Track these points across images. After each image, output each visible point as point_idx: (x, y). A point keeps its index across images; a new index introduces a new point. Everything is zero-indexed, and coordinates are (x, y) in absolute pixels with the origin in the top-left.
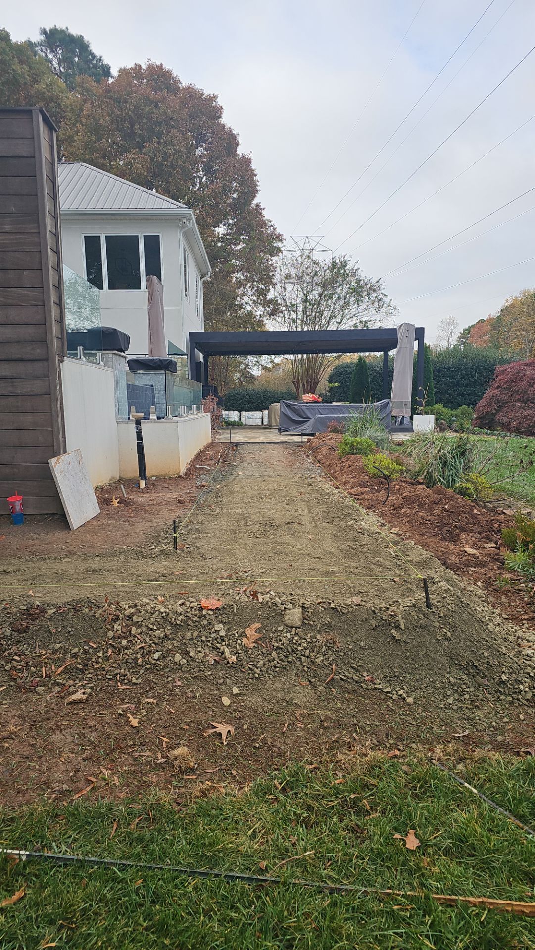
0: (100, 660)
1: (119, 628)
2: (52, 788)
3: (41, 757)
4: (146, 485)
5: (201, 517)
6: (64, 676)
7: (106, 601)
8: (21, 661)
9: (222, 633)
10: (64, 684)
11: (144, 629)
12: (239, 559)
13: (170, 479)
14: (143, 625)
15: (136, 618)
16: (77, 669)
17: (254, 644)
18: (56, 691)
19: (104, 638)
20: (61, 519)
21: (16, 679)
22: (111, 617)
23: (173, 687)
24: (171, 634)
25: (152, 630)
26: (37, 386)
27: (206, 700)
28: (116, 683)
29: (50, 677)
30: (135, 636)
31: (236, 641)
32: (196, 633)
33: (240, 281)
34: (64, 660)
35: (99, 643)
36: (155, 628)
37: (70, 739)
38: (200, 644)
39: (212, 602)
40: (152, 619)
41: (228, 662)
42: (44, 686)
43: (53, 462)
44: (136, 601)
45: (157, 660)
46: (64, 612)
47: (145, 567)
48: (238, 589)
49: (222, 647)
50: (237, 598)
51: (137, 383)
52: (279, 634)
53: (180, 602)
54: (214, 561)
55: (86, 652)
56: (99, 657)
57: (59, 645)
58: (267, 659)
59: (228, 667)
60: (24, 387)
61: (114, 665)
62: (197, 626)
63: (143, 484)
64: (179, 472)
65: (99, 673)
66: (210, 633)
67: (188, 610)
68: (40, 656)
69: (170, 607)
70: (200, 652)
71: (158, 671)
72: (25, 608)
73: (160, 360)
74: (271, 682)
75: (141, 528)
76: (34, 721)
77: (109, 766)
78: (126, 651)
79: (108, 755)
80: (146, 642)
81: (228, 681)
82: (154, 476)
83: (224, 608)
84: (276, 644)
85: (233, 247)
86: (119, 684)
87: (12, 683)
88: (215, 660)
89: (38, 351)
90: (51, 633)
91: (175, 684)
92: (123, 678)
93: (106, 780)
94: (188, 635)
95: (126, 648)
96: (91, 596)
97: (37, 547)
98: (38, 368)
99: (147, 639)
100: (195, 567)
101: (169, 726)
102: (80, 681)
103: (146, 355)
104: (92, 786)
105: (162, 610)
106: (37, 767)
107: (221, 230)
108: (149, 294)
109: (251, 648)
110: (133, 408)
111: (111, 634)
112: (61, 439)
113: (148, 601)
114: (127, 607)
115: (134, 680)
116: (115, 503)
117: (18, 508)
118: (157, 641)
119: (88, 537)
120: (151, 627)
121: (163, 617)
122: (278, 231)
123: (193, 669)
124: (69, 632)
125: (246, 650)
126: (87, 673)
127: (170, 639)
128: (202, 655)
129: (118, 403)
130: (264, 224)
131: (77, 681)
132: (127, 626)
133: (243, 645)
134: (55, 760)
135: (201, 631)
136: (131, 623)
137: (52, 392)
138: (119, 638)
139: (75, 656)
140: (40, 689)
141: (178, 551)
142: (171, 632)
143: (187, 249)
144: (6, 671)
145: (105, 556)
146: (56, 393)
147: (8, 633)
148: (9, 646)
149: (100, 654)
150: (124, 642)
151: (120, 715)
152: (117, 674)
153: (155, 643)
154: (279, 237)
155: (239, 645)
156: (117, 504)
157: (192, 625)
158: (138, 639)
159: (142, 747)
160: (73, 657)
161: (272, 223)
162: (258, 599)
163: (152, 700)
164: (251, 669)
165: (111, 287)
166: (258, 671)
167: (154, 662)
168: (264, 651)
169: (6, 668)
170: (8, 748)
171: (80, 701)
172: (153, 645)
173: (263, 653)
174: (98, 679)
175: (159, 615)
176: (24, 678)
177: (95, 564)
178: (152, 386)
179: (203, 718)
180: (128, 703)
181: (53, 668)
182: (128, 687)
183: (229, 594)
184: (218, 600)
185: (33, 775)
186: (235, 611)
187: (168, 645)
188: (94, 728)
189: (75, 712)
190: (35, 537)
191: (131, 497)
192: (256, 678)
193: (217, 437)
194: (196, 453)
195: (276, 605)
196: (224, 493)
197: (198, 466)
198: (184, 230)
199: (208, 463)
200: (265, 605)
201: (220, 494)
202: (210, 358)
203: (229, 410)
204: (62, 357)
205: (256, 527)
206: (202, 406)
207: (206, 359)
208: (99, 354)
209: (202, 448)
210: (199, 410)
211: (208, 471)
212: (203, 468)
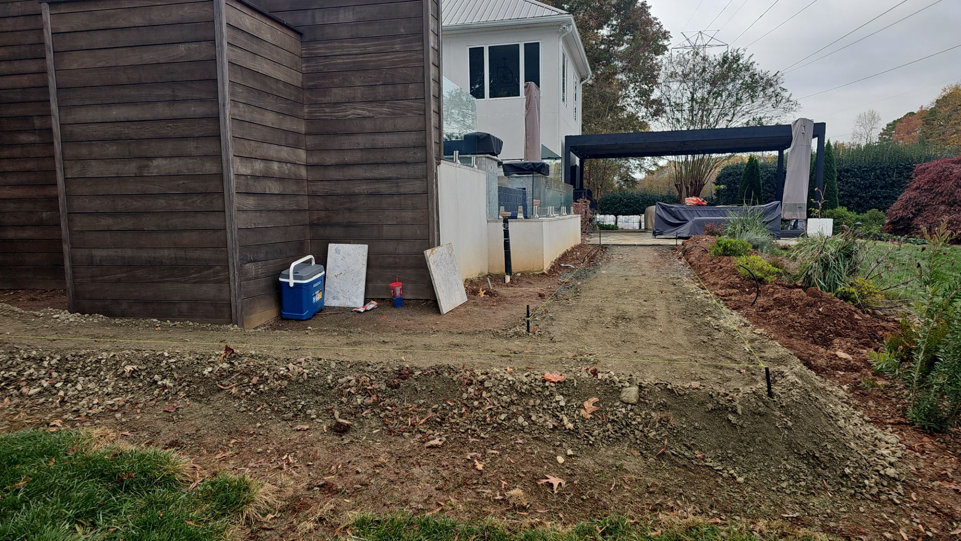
0: (455, 416)
1: (472, 390)
2: (410, 506)
3: (403, 483)
4: (511, 279)
5: (556, 307)
6: (425, 426)
7: (463, 368)
8: (392, 411)
9: (562, 403)
10: (425, 433)
11: (493, 394)
12: (586, 344)
13: (534, 275)
14: (493, 390)
15: (487, 384)
16: (437, 422)
17: (591, 416)
18: (419, 437)
19: (459, 399)
20: (433, 305)
21: (387, 425)
22: (466, 381)
23: (515, 443)
24: (516, 400)
25: (500, 395)
26: (417, 186)
27: (543, 457)
28: (467, 436)
29: (414, 426)
30: (485, 399)
31: (575, 412)
32: (538, 402)
33: (621, 83)
34: (426, 413)
35: (455, 402)
36: (503, 393)
37: (426, 473)
38: (541, 410)
39: (555, 376)
40: (500, 386)
41: (566, 429)
42: (409, 432)
43: (428, 252)
44: (488, 370)
45: (503, 421)
46: (428, 374)
47: (501, 345)
48: (580, 368)
49: (561, 416)
50: (579, 375)
51: (510, 186)
52: (615, 409)
53: (526, 374)
54: (562, 344)
55: (444, 408)
56: (454, 413)
57: (422, 401)
58: (602, 429)
59: (566, 433)
60: (406, 187)
61: (466, 422)
62: (539, 395)
63: (508, 279)
64: (543, 269)
65: (453, 426)
66: (551, 403)
67: (533, 381)
68: (407, 408)
69: (517, 377)
70: (541, 417)
71: (503, 430)
72: (398, 369)
73: (533, 164)
74: (604, 449)
75: (502, 315)
76: (400, 457)
77: (456, 496)
78: (477, 411)
79: (456, 488)
80: (494, 405)
81: (564, 444)
82: (519, 273)
83: (565, 382)
84: (612, 417)
85: (616, 48)
86: (470, 437)
87: (385, 428)
88: (553, 425)
89: (419, 155)
90: (417, 391)
91: (516, 442)
92: (473, 432)
93: (452, 506)
94: (531, 402)
95: (477, 409)
96: (451, 364)
97: (412, 326)
98: (419, 170)
99: (496, 403)
100: (544, 348)
101: (508, 473)
102: (438, 431)
103: (521, 160)
104: (441, 508)
105: (509, 379)
106: (400, 490)
107: (605, 32)
108: (527, 100)
109: (587, 419)
110: (502, 208)
111: (465, 396)
112: (436, 233)
113: (498, 370)
114: (479, 374)
115: (482, 435)
116: (482, 294)
117: (398, 293)
118: (504, 405)
119: (455, 321)
120: (500, 392)
121: (510, 384)
122: (665, 28)
123: (534, 431)
124: (431, 391)
125: (583, 420)
126: (444, 425)
127: (515, 404)
128: (541, 420)
129: (489, 202)
130: (650, 22)
131: (436, 431)
132: (479, 390)
133: (581, 415)
134: (413, 486)
135: (543, 400)
136: (482, 387)
137: (430, 191)
138: (472, 399)
139: (435, 411)
140: (406, 434)
141: (530, 334)
142: (516, 398)
143: (566, 53)
144: (380, 417)
145: (467, 334)
147: (384, 387)
148: (383, 398)
149: (456, 411)
150: (476, 403)
151: (469, 460)
152: (468, 429)
153: (502, 407)
154: (665, 35)
155: (577, 415)
156: (483, 295)
157: (536, 394)
158: (488, 401)
159: (484, 486)
160: (433, 411)
161: (658, 21)
162: (597, 377)
163: (495, 452)
164: (586, 437)
165: (492, 95)
166: (593, 439)
167: (500, 422)
168: (600, 422)
169: (381, 415)
170: (379, 474)
171: (436, 446)
172: (500, 407)
173: (599, 424)
174: (453, 431)
175: (507, 382)
176: (394, 425)
177: (457, 339)
178: (524, 189)
179: (539, 471)
180: (476, 452)
181: (417, 419)
182: (477, 440)
183: (571, 371)
184: (561, 375)
185: (396, 494)
186: (575, 385)
187: (514, 409)
188: (446, 468)
189: (432, 454)
190: (411, 318)
191: (496, 290)
192: (590, 444)
193: (587, 239)
194: (562, 252)
195: (614, 382)
196: (583, 288)
197: (563, 265)
198: (563, 35)
199: (573, 262)
200: (603, 382)
201: (579, 290)
202: (587, 162)
203: (605, 214)
204: (439, 160)
205: (609, 318)
206: (572, 208)
207: (581, 162)
208: (474, 158)
209: (569, 248)
210: (568, 212)
211: (572, 270)
212: (567, 267)
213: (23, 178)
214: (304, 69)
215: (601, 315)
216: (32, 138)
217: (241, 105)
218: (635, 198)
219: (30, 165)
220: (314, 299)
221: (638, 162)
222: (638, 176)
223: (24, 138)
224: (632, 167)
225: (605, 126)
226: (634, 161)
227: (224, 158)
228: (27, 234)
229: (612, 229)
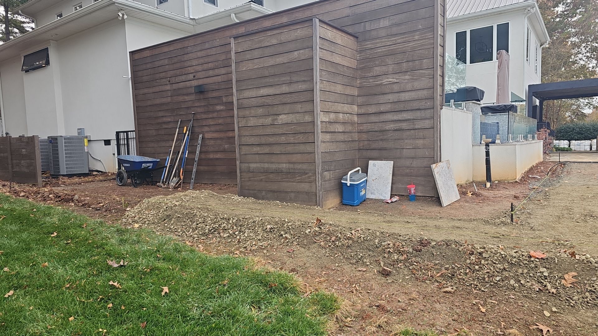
0: (462, 274)
1: (474, 258)
2: (436, 328)
3: (430, 312)
4: (490, 185)
5: (531, 206)
6: (441, 278)
7: (466, 243)
8: (417, 266)
9: (546, 274)
10: (441, 282)
11: (490, 262)
12: (561, 233)
13: (508, 183)
14: (489, 260)
15: (484, 255)
16: (448, 276)
17: (571, 285)
18: (437, 285)
19: (464, 263)
20: (437, 200)
21: (415, 274)
22: (469, 252)
23: (509, 298)
24: (508, 268)
25: (495, 263)
26: (427, 123)
27: (532, 310)
28: (471, 289)
29: (433, 277)
30: (484, 265)
31: (556, 281)
32: (526, 271)
33: (575, 44)
34: (440, 270)
35: (461, 265)
36: (497, 262)
37: (445, 308)
38: (528, 277)
39: (539, 255)
40: (495, 257)
41: (549, 292)
42: (430, 281)
43: (433, 166)
44: (485, 246)
45: (498, 281)
46: (441, 245)
47: (492, 230)
48: (559, 250)
49: (545, 283)
50: (559, 255)
51: (486, 121)
52: (592, 282)
53: (515, 251)
54: (541, 232)
55: (453, 268)
56: (461, 272)
57: (438, 262)
58: (581, 296)
59: (549, 295)
60: (419, 125)
61: (470, 279)
62: (526, 267)
63: (488, 185)
64: (516, 179)
65: (461, 281)
66: (537, 273)
67: (521, 256)
68: (427, 265)
69: (508, 252)
70: (528, 282)
71: (499, 287)
72: (419, 240)
73: (505, 105)
74: (584, 311)
75: (487, 210)
76: (425, 296)
77: (468, 327)
78: (478, 272)
79: (467, 322)
80: (491, 270)
81: (549, 303)
82: (496, 181)
83: (547, 259)
84: (589, 288)
86: (473, 289)
87: (413, 276)
88: (539, 289)
89: (429, 104)
90: (433, 254)
92: (476, 286)
93: (466, 333)
94: (520, 271)
96: (457, 240)
97: (423, 214)
98: (428, 113)
99: (492, 268)
100: (526, 234)
101: (506, 317)
102: (450, 283)
103: (494, 103)
104: (457, 333)
105: (502, 253)
106: (428, 316)
108: (499, 63)
109: (568, 287)
110: (484, 136)
111: (468, 261)
112: (439, 153)
113: (492, 246)
114: (479, 248)
115: (483, 289)
116: (470, 195)
117: (413, 192)
118: (498, 270)
119: (453, 211)
121: (503, 257)
123: (523, 291)
124: (444, 256)
125: (564, 287)
126: (454, 279)
127: (507, 271)
128: (529, 284)
129: (474, 132)
131: (448, 283)
132: (479, 258)
133: (562, 284)
134: (437, 316)
135: (529, 270)
136: (481, 257)
137: (435, 126)
138: (473, 264)
139: (447, 269)
140: (428, 282)
141: (514, 223)
143: (530, 27)
144: (410, 269)
145: (464, 220)
146: (437, 127)
147: (411, 250)
148: (411, 257)
150: (477, 267)
151: (474, 304)
152: (472, 284)
153: (497, 271)
155: (559, 284)
157: (523, 265)
158: (486, 267)
159: (488, 323)
162: (575, 258)
163: (494, 302)
164: (567, 300)
165: (472, 62)
166: (573, 302)
167: (496, 282)
168: (579, 291)
170: (413, 304)
171: (450, 292)
173: (578, 292)
174: (460, 284)
175: (500, 255)
176: (419, 275)
177: (458, 224)
178: (498, 123)
179: (530, 319)
180: (479, 300)
181: (435, 273)
182: (479, 292)
183: (552, 252)
184: (543, 254)
185: (425, 319)
186: (556, 262)
187: (506, 274)
188: (458, 307)
189: (447, 297)
190: (422, 208)
191: (480, 192)
192: (572, 306)
193: (548, 158)
194: (529, 167)
195: (590, 262)
196: (551, 193)
197: (531, 176)
198: (528, 15)
199: (539, 174)
200: (580, 262)
201: (548, 194)
202: (545, 103)
203: (559, 140)
204: (442, 106)
205: (578, 215)
206: (536, 136)
207: (541, 103)
208: (463, 104)
209: (534, 164)
210: (533, 138)
211: (538, 180)
212: (534, 177)
213: (218, 128)
214: (358, 58)
215: (571, 213)
216: (222, 107)
217: (325, 82)
218: (586, 128)
219: (220, 121)
220: (361, 193)
221: (587, 101)
222: (587, 111)
223: (219, 108)
224: (582, 105)
225: (560, 76)
226: (583, 100)
227: (315, 113)
228: (218, 156)
229: (568, 150)
